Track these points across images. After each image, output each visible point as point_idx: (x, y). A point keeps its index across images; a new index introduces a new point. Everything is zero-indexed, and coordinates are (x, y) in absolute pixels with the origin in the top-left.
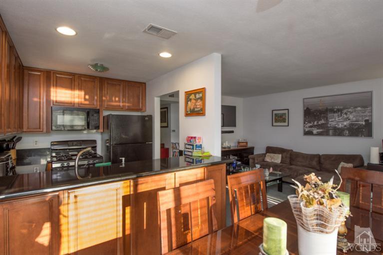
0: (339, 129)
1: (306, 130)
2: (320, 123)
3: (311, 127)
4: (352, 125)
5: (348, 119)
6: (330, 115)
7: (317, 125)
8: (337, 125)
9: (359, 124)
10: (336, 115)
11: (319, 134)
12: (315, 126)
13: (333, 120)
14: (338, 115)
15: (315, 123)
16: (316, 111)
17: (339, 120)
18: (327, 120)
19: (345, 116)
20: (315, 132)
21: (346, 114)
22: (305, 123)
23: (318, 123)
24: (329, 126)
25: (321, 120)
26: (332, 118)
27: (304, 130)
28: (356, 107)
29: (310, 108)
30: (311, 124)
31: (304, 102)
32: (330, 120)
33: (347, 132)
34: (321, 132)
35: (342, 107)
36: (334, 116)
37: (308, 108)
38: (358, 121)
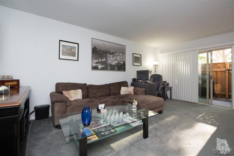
0: (113, 66)
1: (94, 66)
2: (102, 61)
3: (97, 63)
4: (118, 63)
5: (116, 60)
6: (108, 55)
7: (101, 62)
8: (112, 63)
9: (121, 63)
10: (111, 56)
11: (102, 69)
12: (100, 62)
13: (110, 59)
14: (112, 57)
15: (100, 60)
16: (100, 50)
17: (113, 59)
18: (106, 59)
19: (115, 57)
20: (100, 67)
21: (116, 56)
22: (92, 59)
23: (101, 60)
24: (108, 63)
25: (104, 59)
26: (109, 58)
27: (92, 65)
28: (120, 53)
29: (96, 47)
30: (97, 61)
31: (92, 41)
32: (108, 59)
33: (116, 68)
34: (104, 67)
35: (114, 51)
36: (110, 56)
37: (95, 47)
38: (120, 62)
